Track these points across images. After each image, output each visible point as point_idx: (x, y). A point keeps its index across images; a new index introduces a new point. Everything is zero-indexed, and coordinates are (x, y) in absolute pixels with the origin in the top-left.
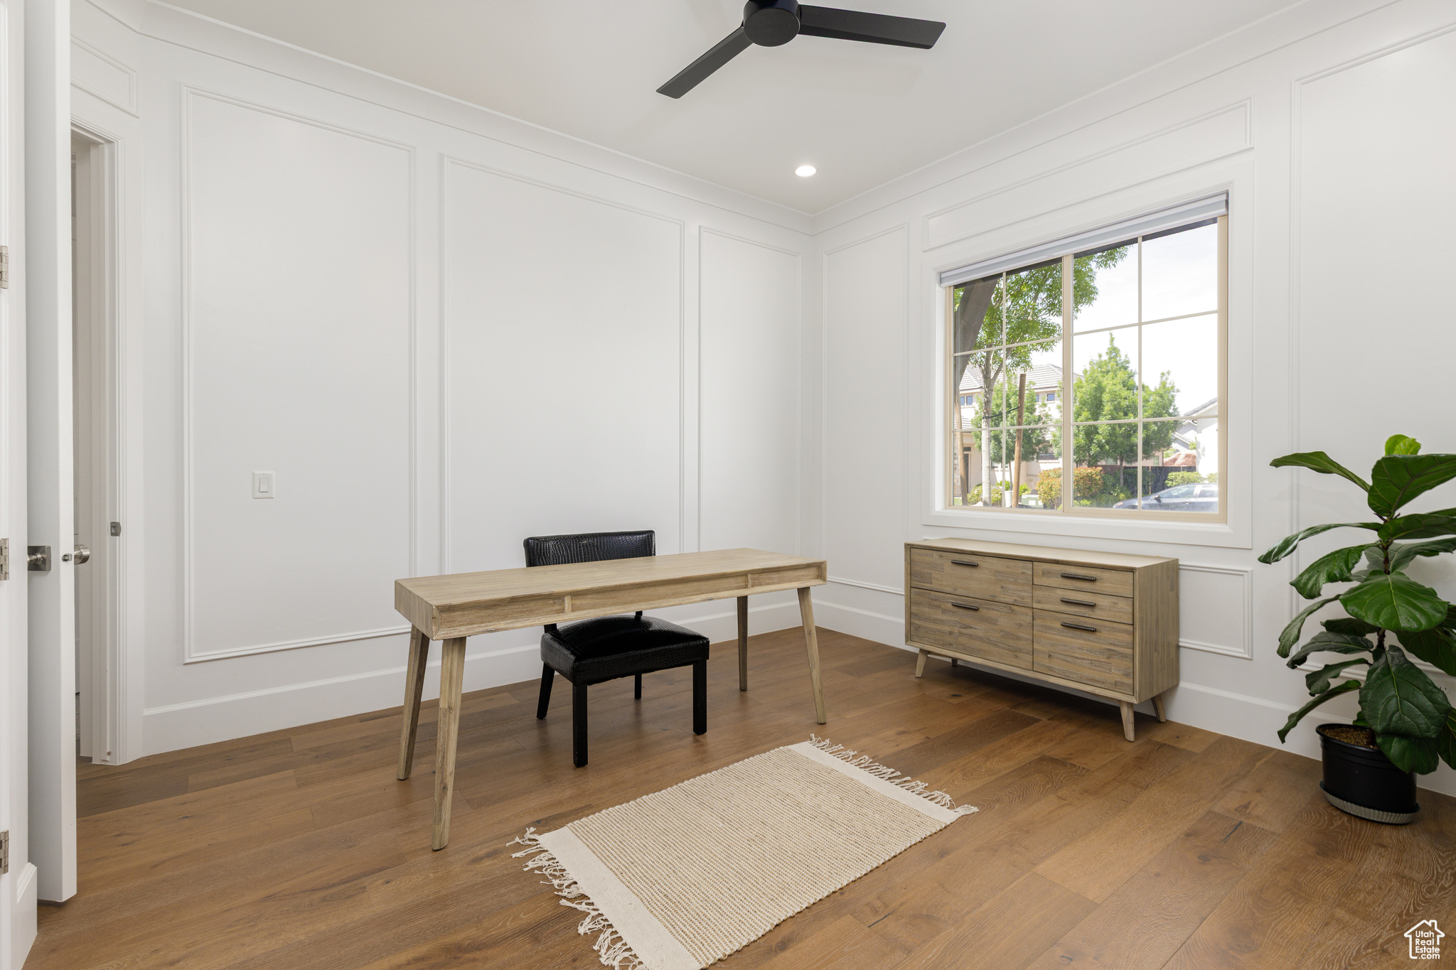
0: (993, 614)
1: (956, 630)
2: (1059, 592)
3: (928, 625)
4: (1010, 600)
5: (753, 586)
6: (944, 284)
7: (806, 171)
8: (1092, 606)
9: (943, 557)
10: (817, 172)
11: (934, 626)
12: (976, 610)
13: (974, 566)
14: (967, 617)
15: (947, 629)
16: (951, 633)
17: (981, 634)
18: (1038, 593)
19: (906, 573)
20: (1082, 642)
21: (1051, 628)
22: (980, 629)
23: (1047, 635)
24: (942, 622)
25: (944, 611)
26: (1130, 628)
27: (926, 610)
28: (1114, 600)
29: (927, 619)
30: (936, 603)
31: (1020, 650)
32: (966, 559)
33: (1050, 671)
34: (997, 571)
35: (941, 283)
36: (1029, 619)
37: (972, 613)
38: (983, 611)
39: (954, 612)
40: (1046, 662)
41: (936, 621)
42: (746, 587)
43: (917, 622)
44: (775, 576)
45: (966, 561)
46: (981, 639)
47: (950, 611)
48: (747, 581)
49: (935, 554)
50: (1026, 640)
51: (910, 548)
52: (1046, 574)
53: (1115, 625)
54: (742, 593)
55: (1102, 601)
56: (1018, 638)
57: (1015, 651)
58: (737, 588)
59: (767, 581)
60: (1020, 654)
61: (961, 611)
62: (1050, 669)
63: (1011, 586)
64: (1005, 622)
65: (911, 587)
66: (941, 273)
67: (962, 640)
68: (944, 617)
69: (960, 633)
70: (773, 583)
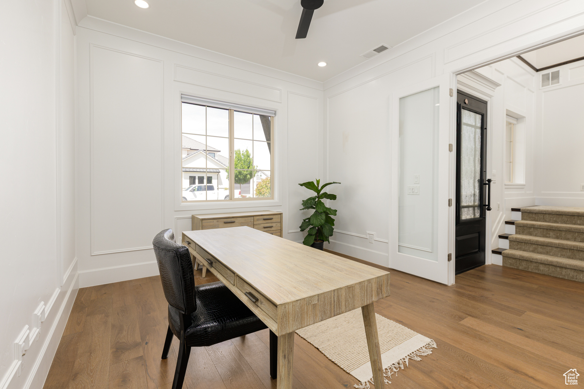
8: (271, 227)
9: (219, 221)
26: (280, 231)
28: (276, 223)
32: (229, 220)
34: (241, 223)
49: (215, 221)
52: (258, 220)
53: (276, 231)
55: (274, 225)
66: (181, 95)
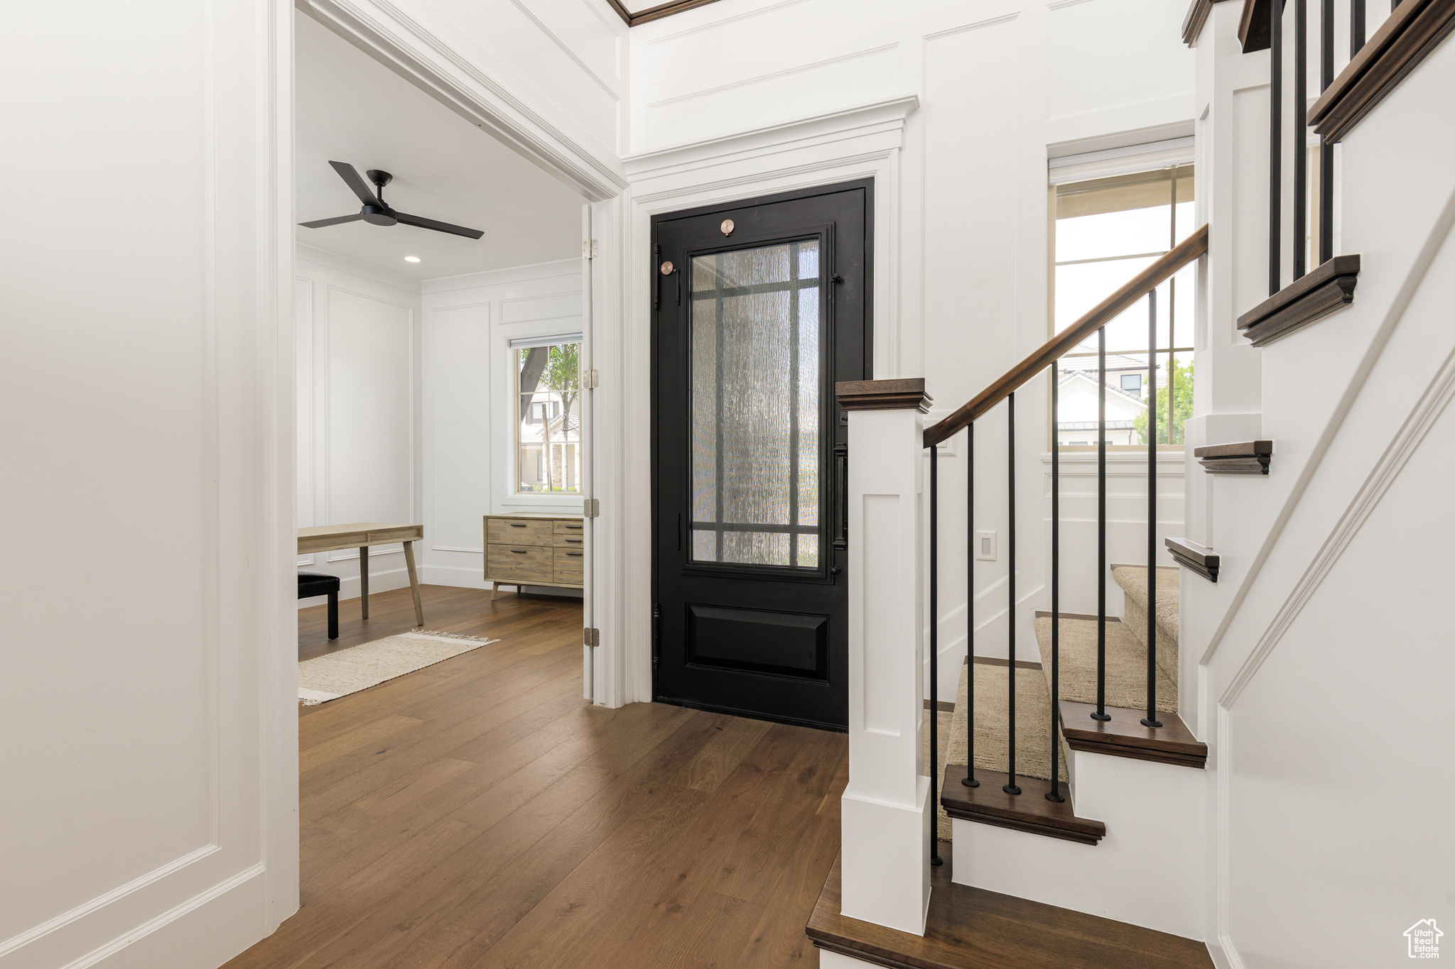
0: (533, 553)
1: (514, 566)
2: (565, 536)
3: (498, 566)
4: (542, 544)
5: (371, 541)
6: (513, 348)
7: (412, 259)
9: (507, 522)
10: (422, 260)
11: (501, 566)
12: (525, 552)
13: (524, 526)
14: (519, 557)
15: (509, 566)
16: (511, 569)
17: (527, 566)
18: (556, 538)
19: (484, 535)
20: (575, 562)
21: (562, 557)
22: (527, 563)
23: (560, 561)
24: (506, 563)
25: (507, 556)
27: (497, 557)
29: (498, 563)
30: (502, 551)
31: (547, 572)
33: (562, 581)
34: (535, 528)
35: (510, 346)
36: (551, 553)
37: (522, 555)
38: (528, 553)
39: (513, 556)
40: (560, 576)
41: (502, 563)
42: (367, 541)
43: (491, 565)
44: (387, 534)
45: (519, 523)
46: (527, 570)
47: (510, 555)
48: (367, 537)
49: (502, 521)
50: (550, 565)
51: (486, 518)
52: (559, 527)
54: (364, 545)
56: (546, 566)
57: (545, 573)
58: (360, 542)
59: (381, 538)
60: (547, 575)
61: (517, 555)
62: (561, 580)
63: (543, 536)
64: (539, 557)
65: (487, 544)
66: (511, 340)
67: (517, 572)
68: (507, 560)
69: (516, 568)
70: (386, 539)
